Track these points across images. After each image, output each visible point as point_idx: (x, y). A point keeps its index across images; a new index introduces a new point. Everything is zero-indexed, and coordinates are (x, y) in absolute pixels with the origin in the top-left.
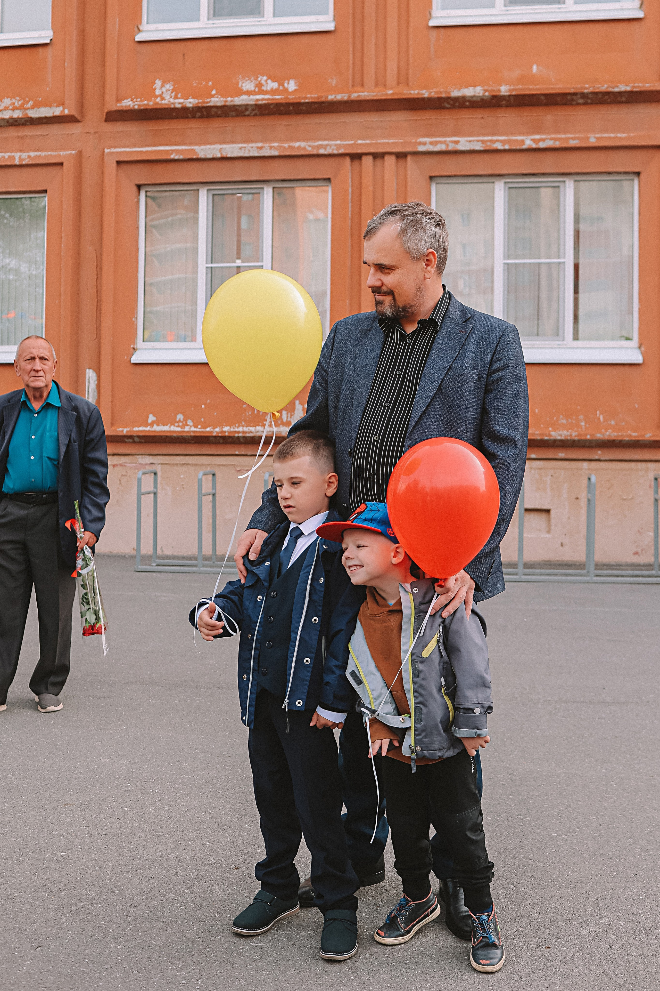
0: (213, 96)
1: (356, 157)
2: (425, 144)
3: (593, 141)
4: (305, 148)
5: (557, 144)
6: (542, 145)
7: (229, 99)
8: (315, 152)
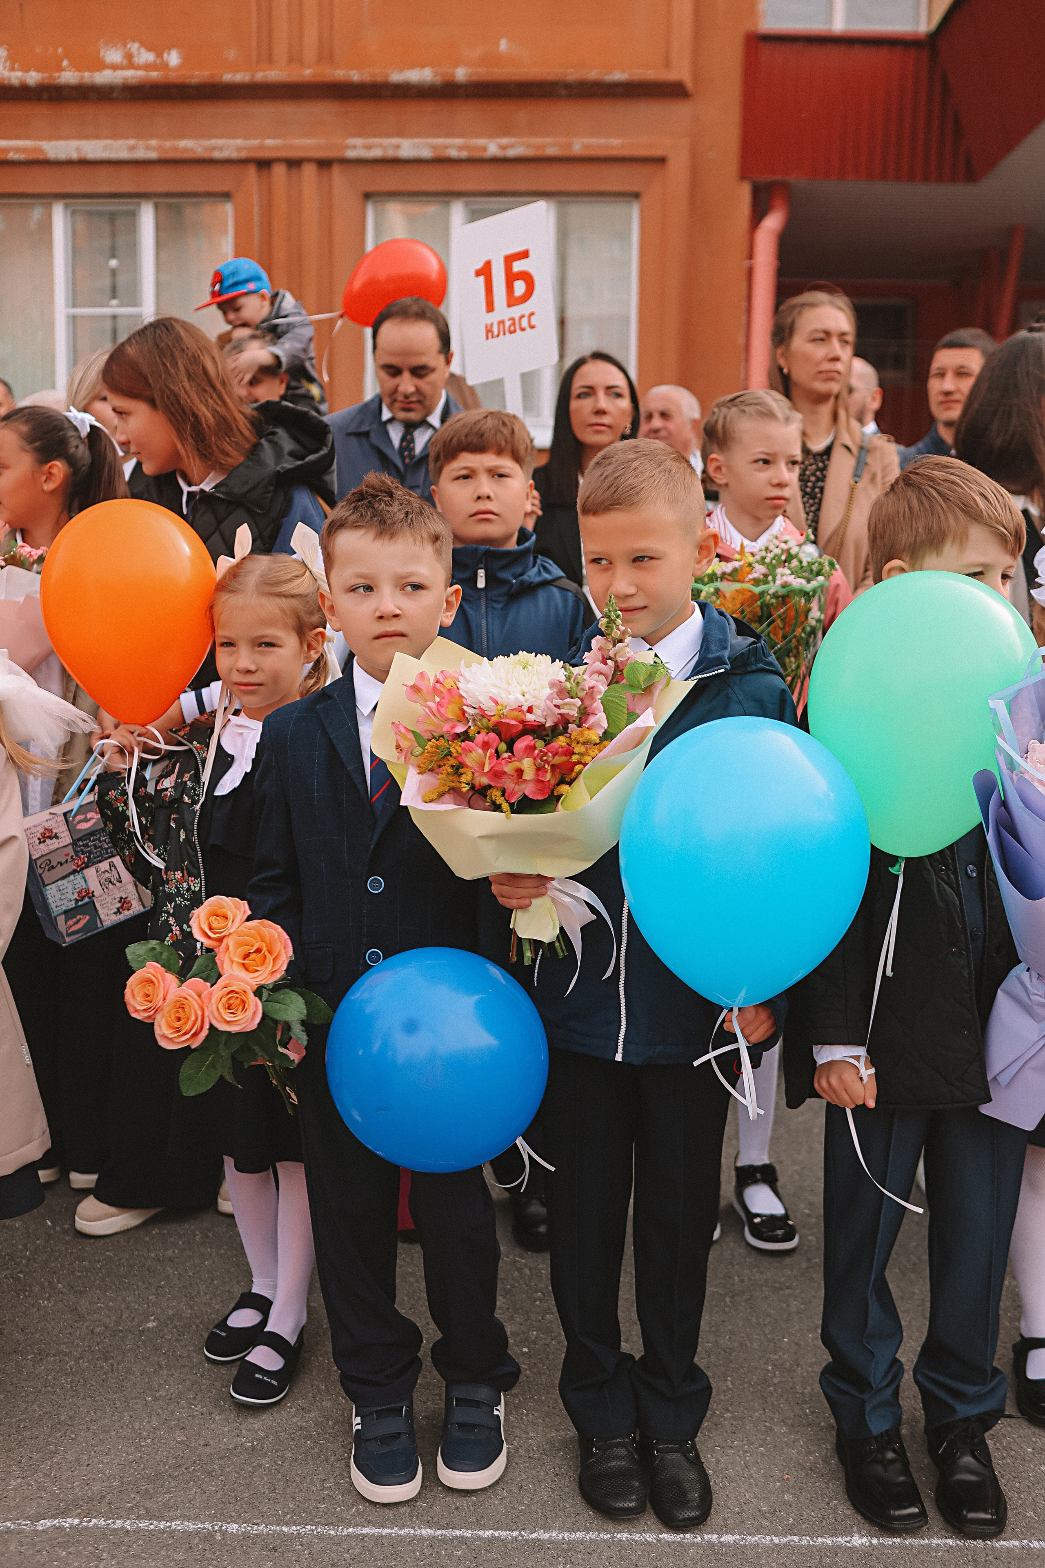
0: (64, 70)
1: (264, 164)
2: (354, 147)
3: (577, 147)
4: (192, 150)
5: (530, 152)
6: (511, 153)
7: (87, 74)
8: (206, 155)
